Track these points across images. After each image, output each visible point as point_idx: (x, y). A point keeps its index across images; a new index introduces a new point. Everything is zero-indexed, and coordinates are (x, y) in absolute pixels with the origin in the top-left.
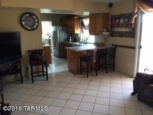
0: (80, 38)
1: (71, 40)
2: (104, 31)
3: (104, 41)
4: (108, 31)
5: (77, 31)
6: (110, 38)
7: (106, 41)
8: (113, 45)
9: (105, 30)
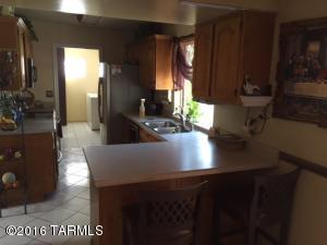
0: (172, 104)
1: (143, 108)
2: (244, 93)
3: (246, 129)
4: (266, 92)
5: (164, 83)
6: (272, 121)
7: (252, 132)
8: (283, 156)
9: (249, 88)
